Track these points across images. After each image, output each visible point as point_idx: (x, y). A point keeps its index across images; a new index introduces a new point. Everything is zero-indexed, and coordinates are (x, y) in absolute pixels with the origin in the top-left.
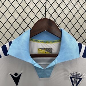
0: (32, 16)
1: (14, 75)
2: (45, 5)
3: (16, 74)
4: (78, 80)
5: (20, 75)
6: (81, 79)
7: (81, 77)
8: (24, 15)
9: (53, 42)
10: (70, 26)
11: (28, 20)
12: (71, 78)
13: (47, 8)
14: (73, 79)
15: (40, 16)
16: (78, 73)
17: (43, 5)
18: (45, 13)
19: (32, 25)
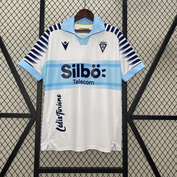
0: (76, 8)
1: (64, 43)
2: (85, 1)
3: (65, 43)
4: (105, 45)
5: (68, 43)
6: (106, 45)
7: (106, 44)
8: (71, 8)
9: (90, 24)
10: (99, 12)
11: (73, 11)
12: (100, 45)
13: (86, 3)
14: (101, 45)
15: (81, 8)
16: (104, 41)
17: (84, 2)
18: (85, 7)
19: (75, 14)
